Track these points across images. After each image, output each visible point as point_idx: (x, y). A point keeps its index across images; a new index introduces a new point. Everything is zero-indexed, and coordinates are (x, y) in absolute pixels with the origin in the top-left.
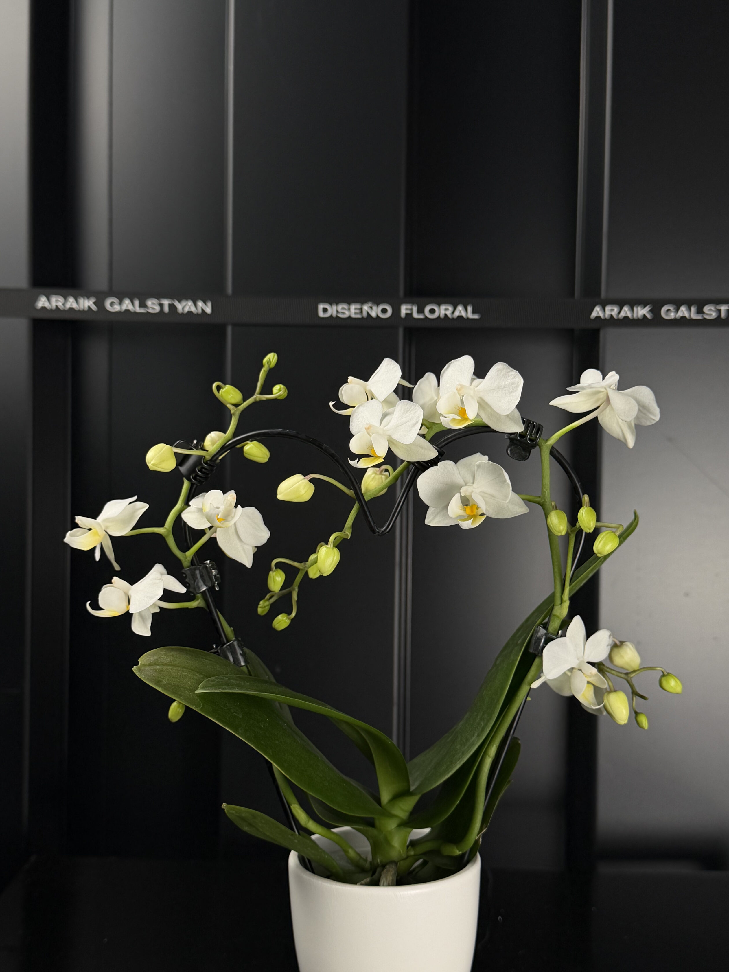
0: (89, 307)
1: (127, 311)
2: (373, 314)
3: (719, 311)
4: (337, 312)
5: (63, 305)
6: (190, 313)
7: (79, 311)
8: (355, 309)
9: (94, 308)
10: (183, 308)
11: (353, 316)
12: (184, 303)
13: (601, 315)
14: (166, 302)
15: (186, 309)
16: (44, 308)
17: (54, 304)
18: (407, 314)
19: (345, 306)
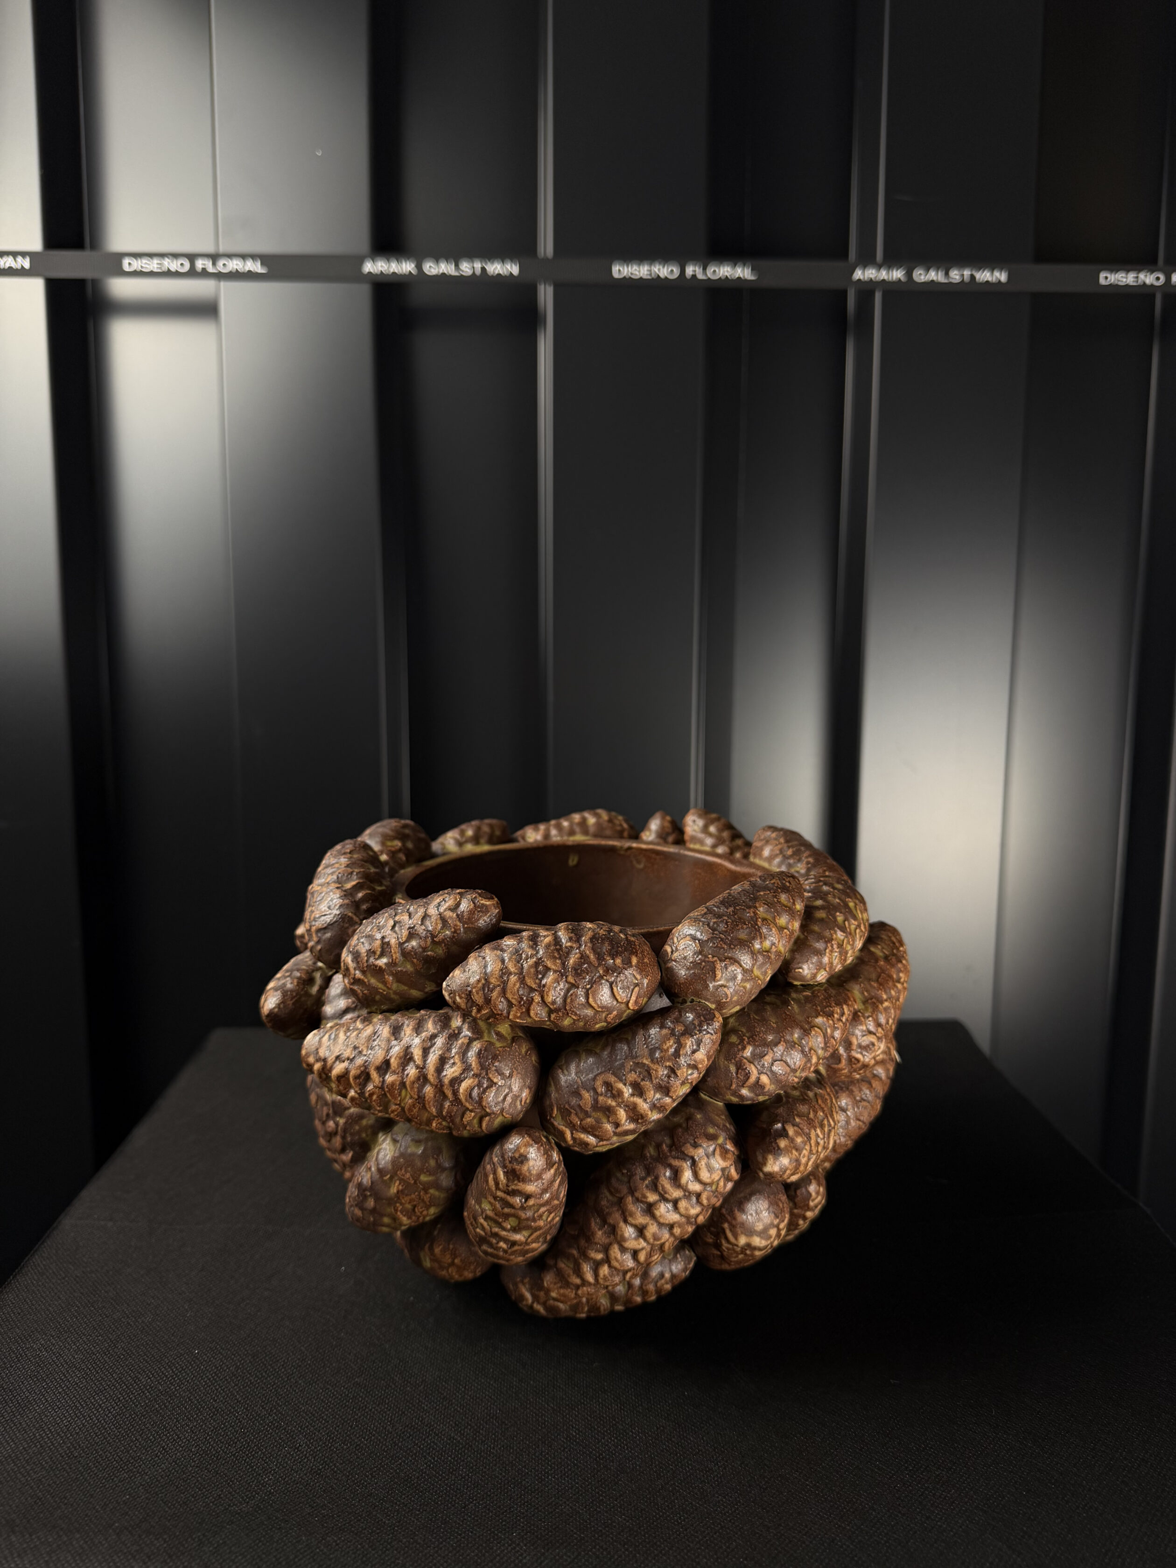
0: (410, 272)
1: (443, 274)
2: (662, 276)
3: (963, 275)
4: (632, 274)
5: (388, 268)
6: (499, 275)
7: (401, 275)
8: (648, 270)
9: (414, 272)
10: (495, 269)
11: (645, 277)
12: (494, 266)
13: (862, 278)
14: (478, 265)
15: (496, 272)
16: (370, 273)
17: (380, 269)
18: (693, 275)
19: (638, 269)
